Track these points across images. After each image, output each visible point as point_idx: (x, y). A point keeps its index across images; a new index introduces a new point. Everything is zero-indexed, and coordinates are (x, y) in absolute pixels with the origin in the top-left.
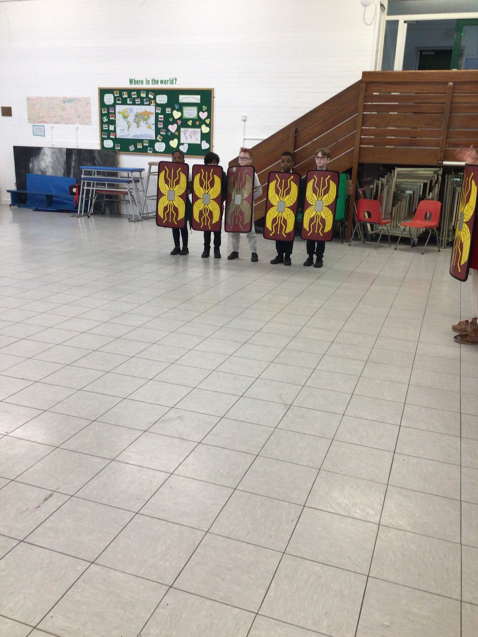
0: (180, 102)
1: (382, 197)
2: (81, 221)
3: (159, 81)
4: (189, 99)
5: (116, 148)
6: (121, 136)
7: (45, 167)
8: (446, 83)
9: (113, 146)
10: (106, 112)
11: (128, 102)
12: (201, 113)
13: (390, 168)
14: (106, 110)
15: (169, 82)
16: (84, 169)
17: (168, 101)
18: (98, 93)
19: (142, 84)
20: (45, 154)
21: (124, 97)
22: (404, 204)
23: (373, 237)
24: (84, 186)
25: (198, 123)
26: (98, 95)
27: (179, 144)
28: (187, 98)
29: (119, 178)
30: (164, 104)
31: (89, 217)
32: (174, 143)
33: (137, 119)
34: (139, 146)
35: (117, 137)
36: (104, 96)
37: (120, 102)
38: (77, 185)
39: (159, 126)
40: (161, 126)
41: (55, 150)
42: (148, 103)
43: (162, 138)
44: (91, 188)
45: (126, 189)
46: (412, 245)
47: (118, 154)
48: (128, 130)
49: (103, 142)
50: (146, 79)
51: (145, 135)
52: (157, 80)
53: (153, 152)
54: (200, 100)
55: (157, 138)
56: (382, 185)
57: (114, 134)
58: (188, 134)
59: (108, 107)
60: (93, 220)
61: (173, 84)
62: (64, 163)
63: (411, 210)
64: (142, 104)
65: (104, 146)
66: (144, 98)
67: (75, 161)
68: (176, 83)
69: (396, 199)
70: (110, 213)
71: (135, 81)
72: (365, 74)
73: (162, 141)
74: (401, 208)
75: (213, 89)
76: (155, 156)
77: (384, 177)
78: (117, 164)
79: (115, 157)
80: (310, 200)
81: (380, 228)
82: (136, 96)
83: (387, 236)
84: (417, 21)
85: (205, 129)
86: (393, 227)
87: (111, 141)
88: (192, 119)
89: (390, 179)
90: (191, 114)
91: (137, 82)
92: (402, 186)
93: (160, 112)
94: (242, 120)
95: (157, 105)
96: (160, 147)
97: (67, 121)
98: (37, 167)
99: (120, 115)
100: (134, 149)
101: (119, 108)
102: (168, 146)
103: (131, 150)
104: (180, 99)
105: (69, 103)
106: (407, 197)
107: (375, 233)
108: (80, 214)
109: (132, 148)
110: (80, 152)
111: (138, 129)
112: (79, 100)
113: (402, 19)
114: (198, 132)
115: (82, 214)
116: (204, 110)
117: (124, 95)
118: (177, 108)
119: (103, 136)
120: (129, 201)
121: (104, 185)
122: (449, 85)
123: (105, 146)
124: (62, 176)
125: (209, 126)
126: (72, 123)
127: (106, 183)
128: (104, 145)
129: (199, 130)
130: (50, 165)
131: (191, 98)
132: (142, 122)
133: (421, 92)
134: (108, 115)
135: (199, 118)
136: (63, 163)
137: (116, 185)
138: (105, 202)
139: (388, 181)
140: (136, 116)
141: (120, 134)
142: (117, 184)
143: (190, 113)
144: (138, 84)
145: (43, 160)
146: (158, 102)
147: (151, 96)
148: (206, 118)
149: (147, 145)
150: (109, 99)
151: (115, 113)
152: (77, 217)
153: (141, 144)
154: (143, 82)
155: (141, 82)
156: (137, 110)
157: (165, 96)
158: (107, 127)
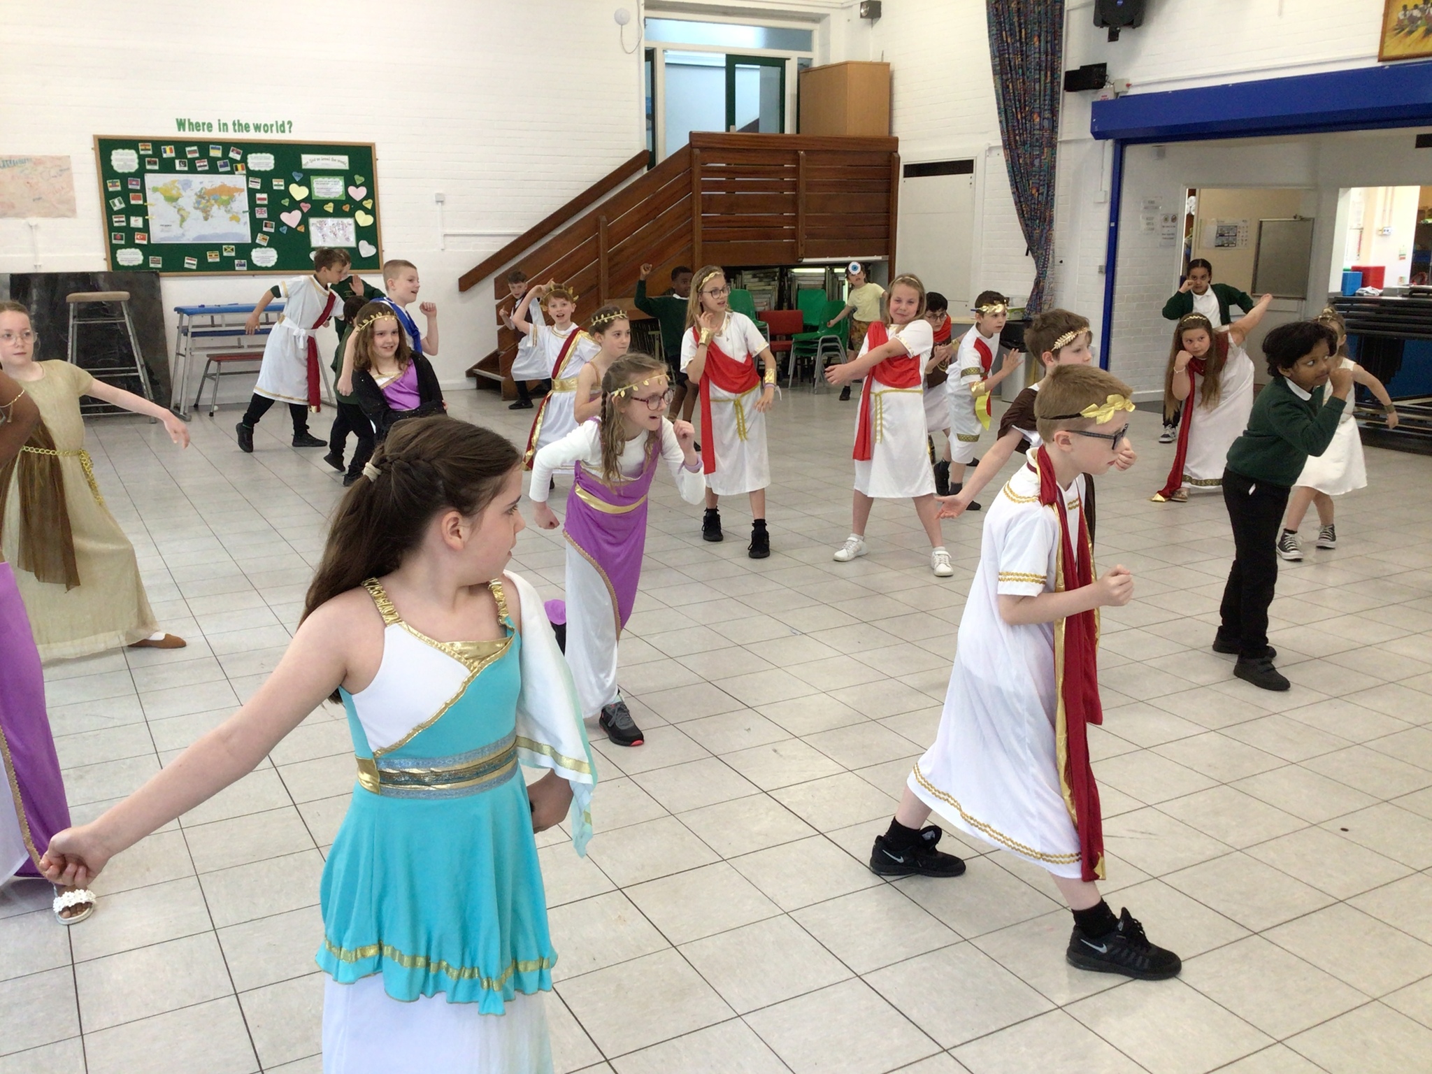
0: (304, 167)
3: (252, 127)
4: (324, 162)
5: (152, 266)
6: (162, 239)
9: (144, 260)
10: (119, 188)
11: (178, 168)
12: (352, 190)
14: (119, 184)
15: (274, 128)
17: (275, 164)
18: (93, 146)
19: (210, 131)
21: (165, 156)
25: (346, 208)
26: (93, 152)
28: (318, 159)
30: (266, 172)
33: (204, 201)
34: (213, 258)
35: (152, 242)
36: (110, 154)
39: (258, 216)
40: (262, 214)
42: (228, 169)
43: (268, 238)
48: (181, 226)
49: (116, 253)
50: (219, 120)
51: (226, 235)
52: (246, 124)
53: (248, 270)
54: (347, 165)
57: (144, 236)
58: (326, 230)
59: (124, 177)
61: (283, 131)
64: (213, 170)
65: (119, 262)
66: (219, 159)
67: (38, 302)
68: (290, 131)
71: (190, 124)
73: (269, 245)
75: (374, 144)
76: (253, 275)
79: (153, 284)
82: (197, 155)
85: (364, 220)
87: (138, 250)
88: (335, 201)
90: (331, 191)
91: (197, 127)
93: (259, 188)
94: (436, 201)
95: (250, 174)
96: (265, 256)
99: (158, 194)
100: (196, 264)
101: (153, 180)
103: (189, 267)
104: (304, 162)
111: (206, 222)
112: (38, 162)
114: (350, 224)
116: (358, 183)
117: (165, 152)
118: (297, 179)
119: (114, 242)
122: (799, 154)
123: (121, 263)
126: (17, 215)
128: (119, 260)
129: (350, 221)
131: (327, 160)
132: (215, 208)
134: (125, 194)
135: (349, 198)
140: (201, 196)
141: (158, 235)
143: (327, 189)
144: (199, 130)
146: (252, 166)
147: (235, 155)
148: (365, 198)
149: (233, 254)
151: (143, 190)
153: (217, 253)
154: (211, 127)
155: (208, 128)
156: (201, 183)
157: (268, 155)
158: (123, 221)
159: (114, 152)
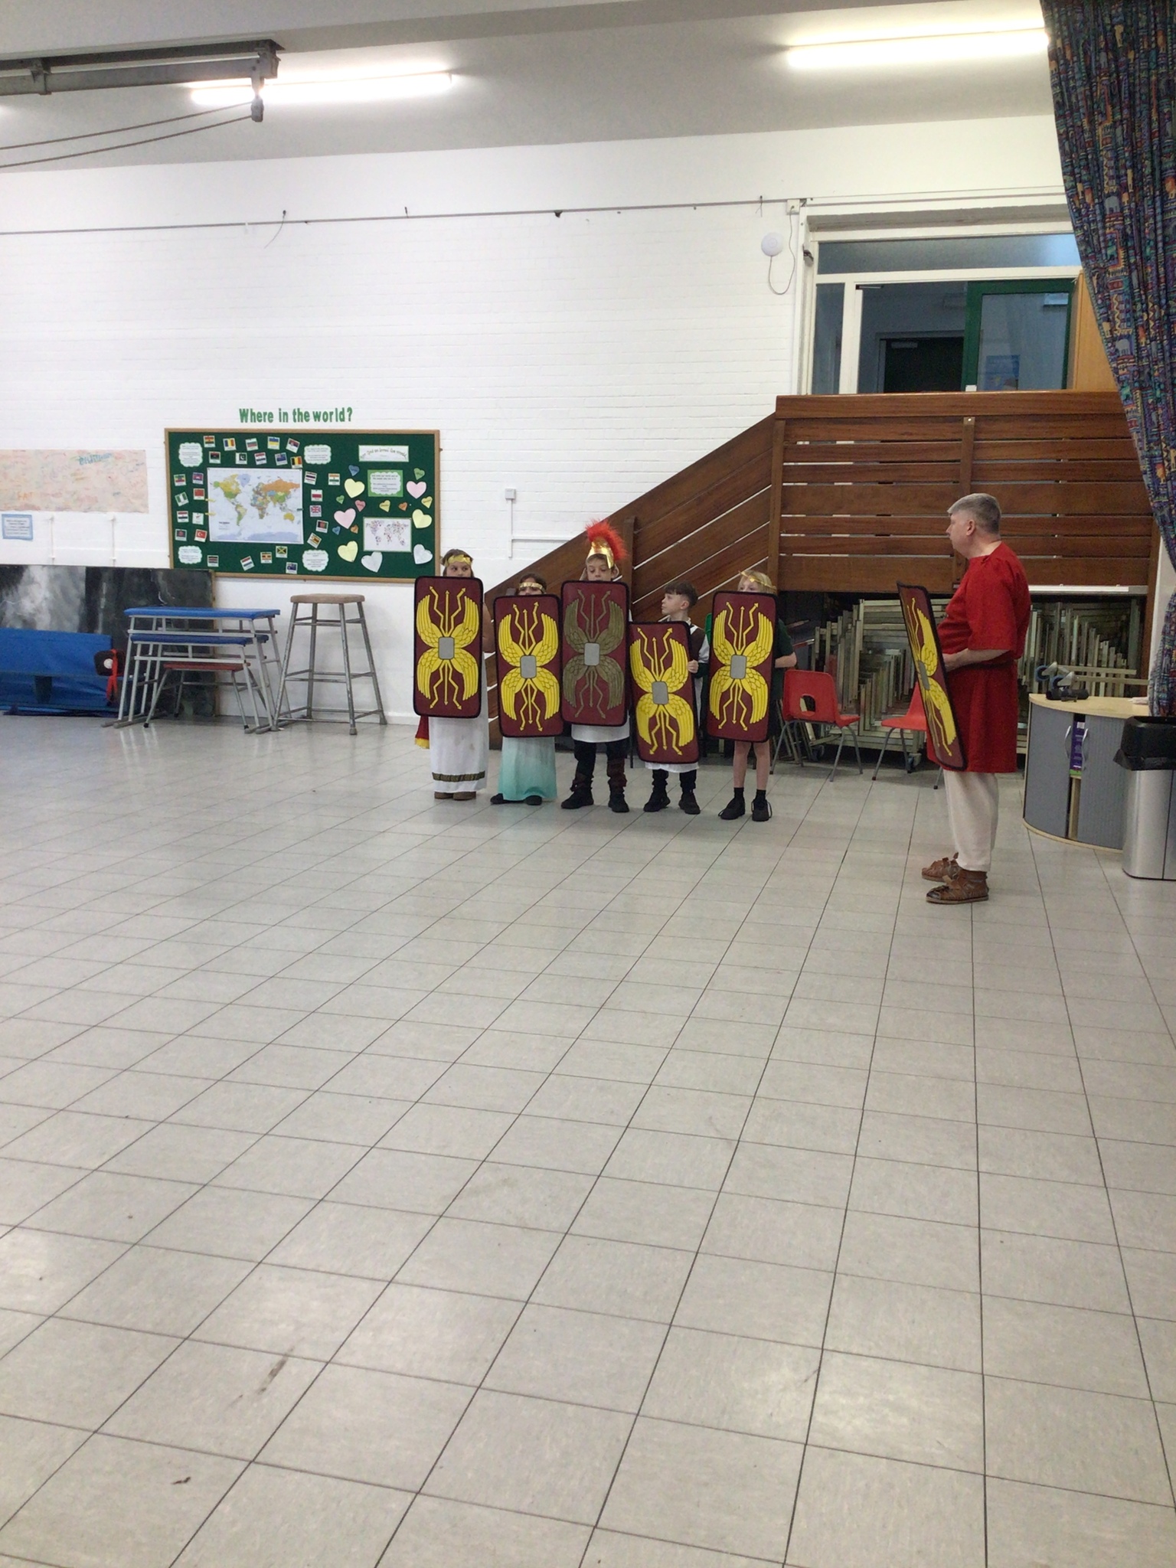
0: (361, 460)
1: (833, 664)
2: (126, 736)
3: (311, 416)
4: (382, 453)
5: (209, 565)
6: (220, 537)
7: (32, 612)
8: (960, 419)
9: (202, 559)
10: (184, 483)
11: (238, 462)
12: (410, 485)
13: (847, 601)
14: (184, 479)
15: (334, 416)
16: (134, 613)
17: (332, 457)
18: (163, 440)
19: (271, 421)
20: (32, 581)
21: (226, 449)
22: (885, 678)
23: (819, 752)
24: (134, 653)
25: (403, 507)
26: (163, 446)
27: (362, 553)
28: (376, 451)
29: (221, 634)
30: (322, 465)
31: (146, 726)
32: (348, 552)
33: (260, 498)
34: (266, 559)
35: (211, 540)
36: (179, 448)
37: (218, 461)
38: (114, 651)
39: (312, 515)
40: (316, 513)
41: (58, 571)
42: (285, 462)
43: (320, 540)
44: (149, 659)
45: (238, 657)
46: (908, 766)
47: (213, 577)
48: (238, 524)
49: (178, 550)
50: (280, 410)
51: (280, 534)
52: (307, 413)
53: (298, 574)
54: (407, 456)
55: (309, 542)
56: (833, 636)
57: (204, 533)
58: (381, 532)
59: (189, 472)
60: (154, 733)
61: (343, 420)
62: (82, 600)
63: (900, 692)
64: (271, 464)
65: (179, 560)
66: (276, 452)
67: (107, 596)
68: (350, 420)
69: (868, 667)
70: (196, 712)
71: (253, 414)
72: (782, 401)
73: (320, 548)
74: (879, 688)
75: (438, 431)
76: (305, 580)
77: (836, 621)
78: (211, 600)
79: (206, 584)
80: (720, 655)
81: (835, 731)
82: (256, 448)
83: (854, 748)
84: (883, 286)
85: (421, 520)
86: (864, 730)
87: (198, 548)
88: (392, 499)
89: (850, 625)
90: (389, 487)
91: (258, 417)
92: (875, 640)
93: (314, 483)
94: (507, 499)
95: (307, 468)
96: (316, 559)
97: (88, 504)
98: (12, 612)
99: (219, 489)
100: (252, 565)
101: (215, 475)
102: (334, 558)
103: (245, 568)
104: (361, 454)
105: (92, 464)
106: (890, 662)
107: (822, 744)
108: (123, 720)
109: (247, 563)
110: (120, 575)
111: (261, 520)
112: (118, 456)
113: (851, 281)
114: (405, 526)
115: (130, 720)
116: (418, 477)
117: (227, 445)
118: (354, 474)
119: (177, 538)
120: (245, 684)
121: (185, 649)
122: (965, 423)
123: (182, 561)
124: (76, 632)
125: (431, 511)
126: (100, 510)
127: (190, 645)
128: (180, 557)
129: (407, 521)
130: (44, 605)
131: (386, 450)
132: (271, 504)
133: (905, 437)
134: (188, 490)
135: (406, 496)
136: (78, 602)
137: (211, 650)
138: (183, 688)
139: (845, 630)
140: (257, 492)
141: (217, 534)
142: (214, 647)
143: (385, 485)
144: (260, 421)
145: (26, 594)
146: (308, 460)
147: (292, 448)
148: (424, 496)
149: (285, 556)
150: (191, 454)
151: (205, 486)
152: (118, 727)
153: (270, 554)
154: (272, 417)
155: (269, 417)
156: (259, 478)
157: (326, 446)
158: (186, 518)
159: (182, 446)
